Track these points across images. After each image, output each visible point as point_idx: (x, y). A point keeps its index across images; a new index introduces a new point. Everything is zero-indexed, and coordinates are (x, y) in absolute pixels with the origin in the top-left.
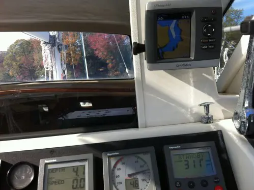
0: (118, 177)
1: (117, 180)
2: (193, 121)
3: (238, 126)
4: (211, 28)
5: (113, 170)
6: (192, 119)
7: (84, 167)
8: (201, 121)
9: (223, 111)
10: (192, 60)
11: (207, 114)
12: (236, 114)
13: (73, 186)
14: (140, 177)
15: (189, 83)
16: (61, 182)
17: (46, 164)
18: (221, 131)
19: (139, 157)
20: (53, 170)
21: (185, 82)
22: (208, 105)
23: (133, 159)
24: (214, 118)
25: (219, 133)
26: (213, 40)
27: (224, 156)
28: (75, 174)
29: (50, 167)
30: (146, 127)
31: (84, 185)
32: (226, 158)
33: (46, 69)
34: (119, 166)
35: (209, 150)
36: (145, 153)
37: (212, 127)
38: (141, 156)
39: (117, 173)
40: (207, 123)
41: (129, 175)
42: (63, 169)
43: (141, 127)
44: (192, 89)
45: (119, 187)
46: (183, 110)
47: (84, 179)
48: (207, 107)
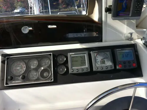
0: (97, 60)
1: (97, 61)
2: (125, 39)
3: (144, 42)
4: (139, 4)
5: (96, 57)
6: (124, 39)
7: (85, 56)
8: (128, 40)
9: (137, 36)
10: (130, 17)
11: (131, 37)
12: (144, 38)
13: (81, 63)
14: (105, 60)
15: (125, 24)
16: (77, 61)
17: (71, 55)
18: (136, 44)
19: (105, 53)
20: (73, 57)
21: (123, 23)
22: (132, 33)
23: (103, 53)
24: (134, 38)
25: (135, 45)
26: (139, 9)
27: (137, 53)
28: (81, 58)
29: (72, 56)
30: (106, 42)
31: (85, 62)
32: (137, 54)
33: (30, 5)
34: (98, 56)
35: (132, 51)
36: (107, 51)
37: (132, 42)
38: (106, 52)
39: (97, 58)
40: (131, 40)
41: (102, 59)
42: (77, 57)
43: (104, 42)
44: (126, 26)
45: (98, 63)
46: (121, 35)
47: (85, 60)
48: (131, 34)
